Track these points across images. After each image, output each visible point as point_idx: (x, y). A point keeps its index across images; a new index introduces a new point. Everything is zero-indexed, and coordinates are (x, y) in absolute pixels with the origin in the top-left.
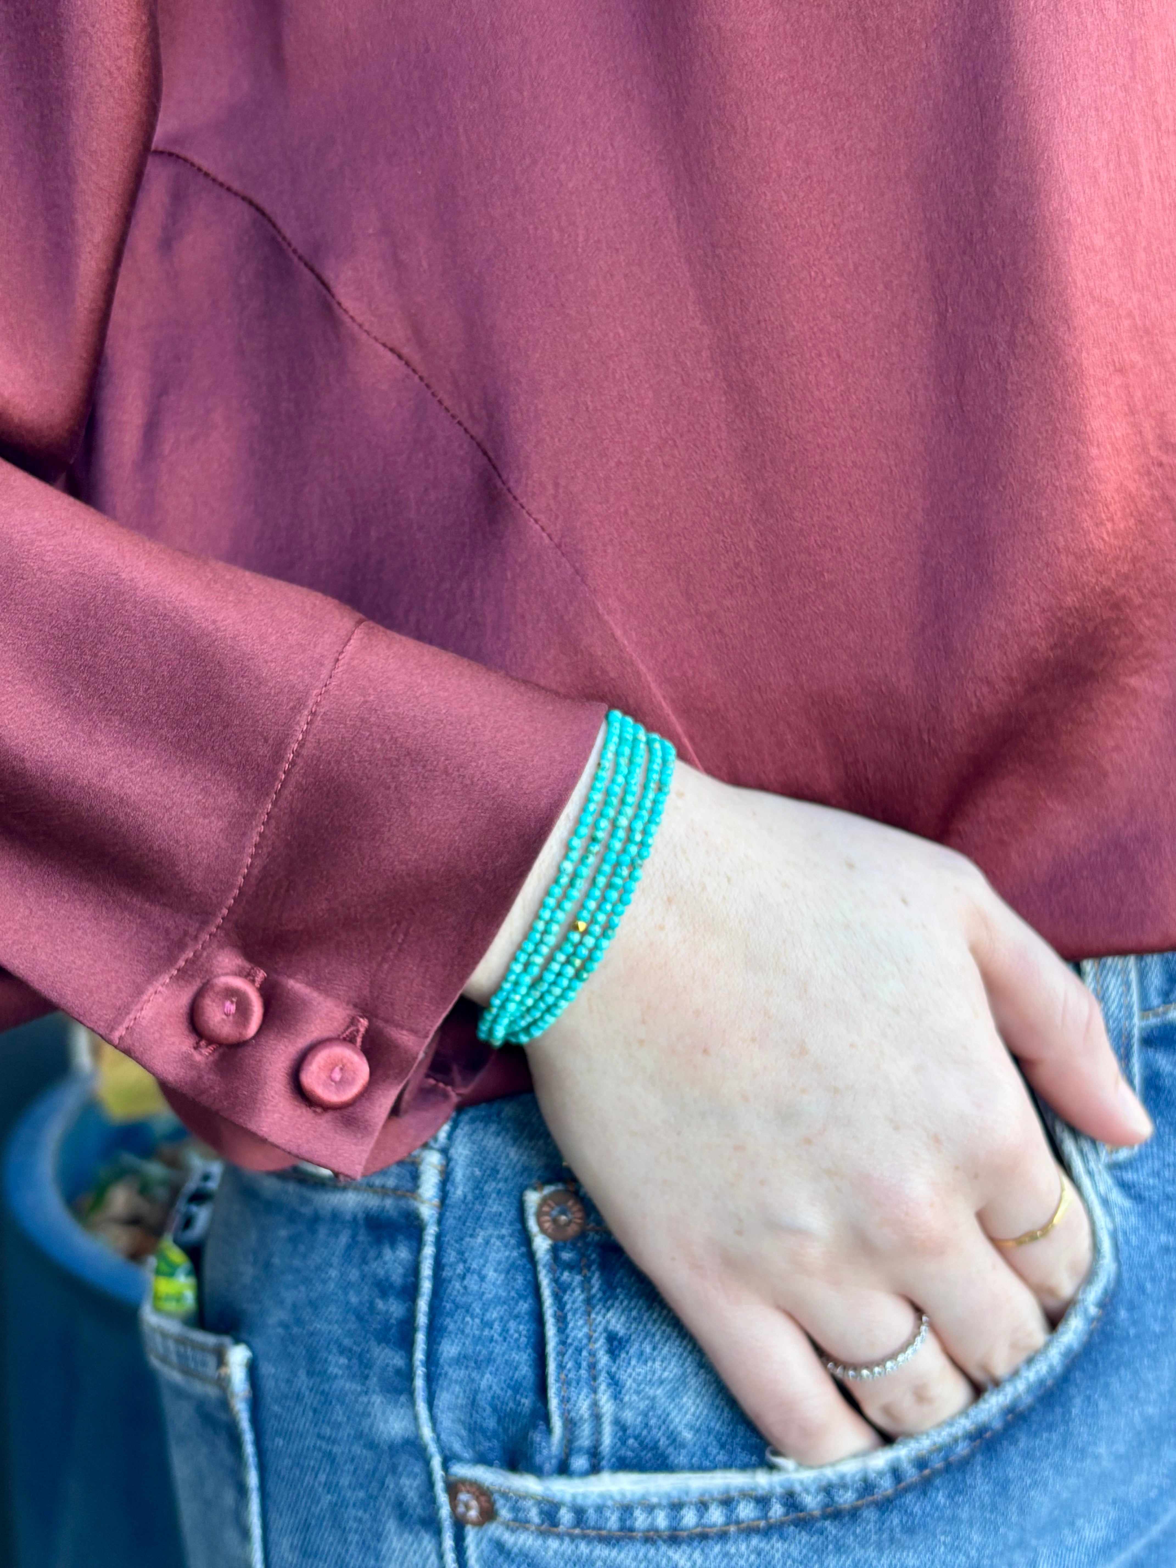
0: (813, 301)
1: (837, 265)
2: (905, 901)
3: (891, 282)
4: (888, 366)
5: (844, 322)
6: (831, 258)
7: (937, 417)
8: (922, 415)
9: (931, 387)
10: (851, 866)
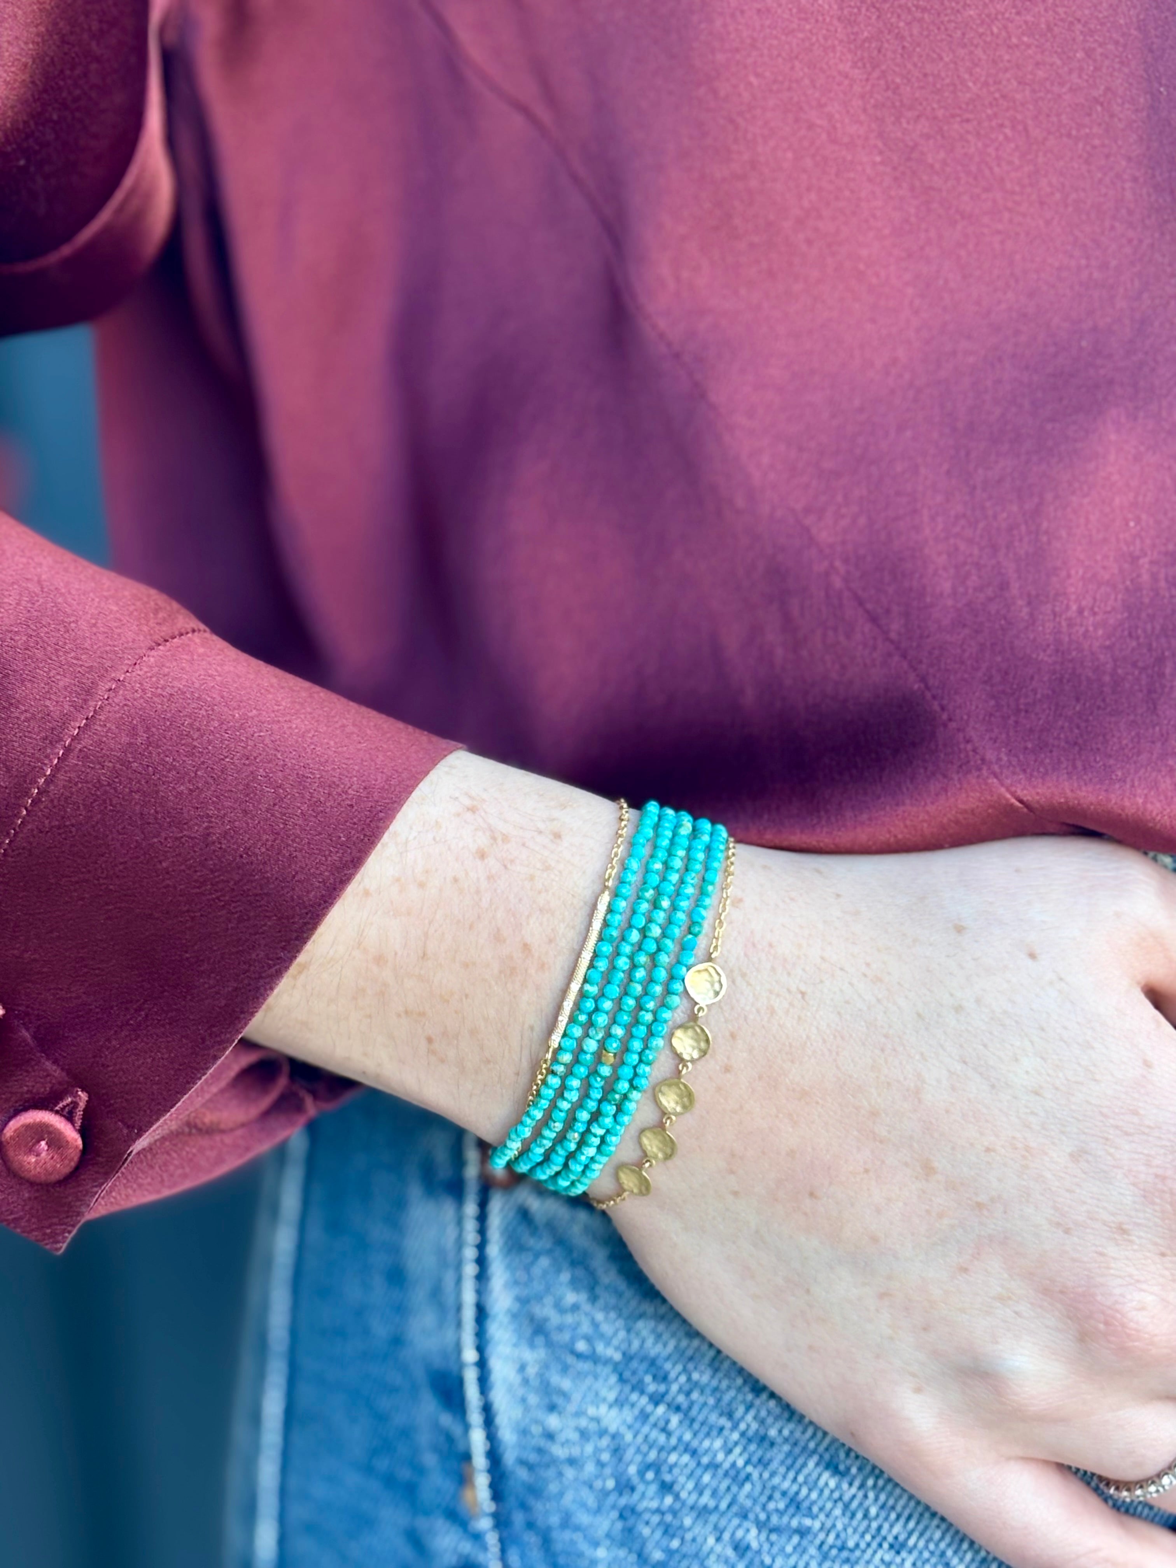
0: (994, 62)
1: (1026, 22)
2: (1032, 956)
3: (1094, 49)
4: (1088, 148)
5: (1034, 91)
6: (1018, 13)
7: (1149, 217)
8: (1130, 212)
9: (1141, 180)
10: (960, 929)
